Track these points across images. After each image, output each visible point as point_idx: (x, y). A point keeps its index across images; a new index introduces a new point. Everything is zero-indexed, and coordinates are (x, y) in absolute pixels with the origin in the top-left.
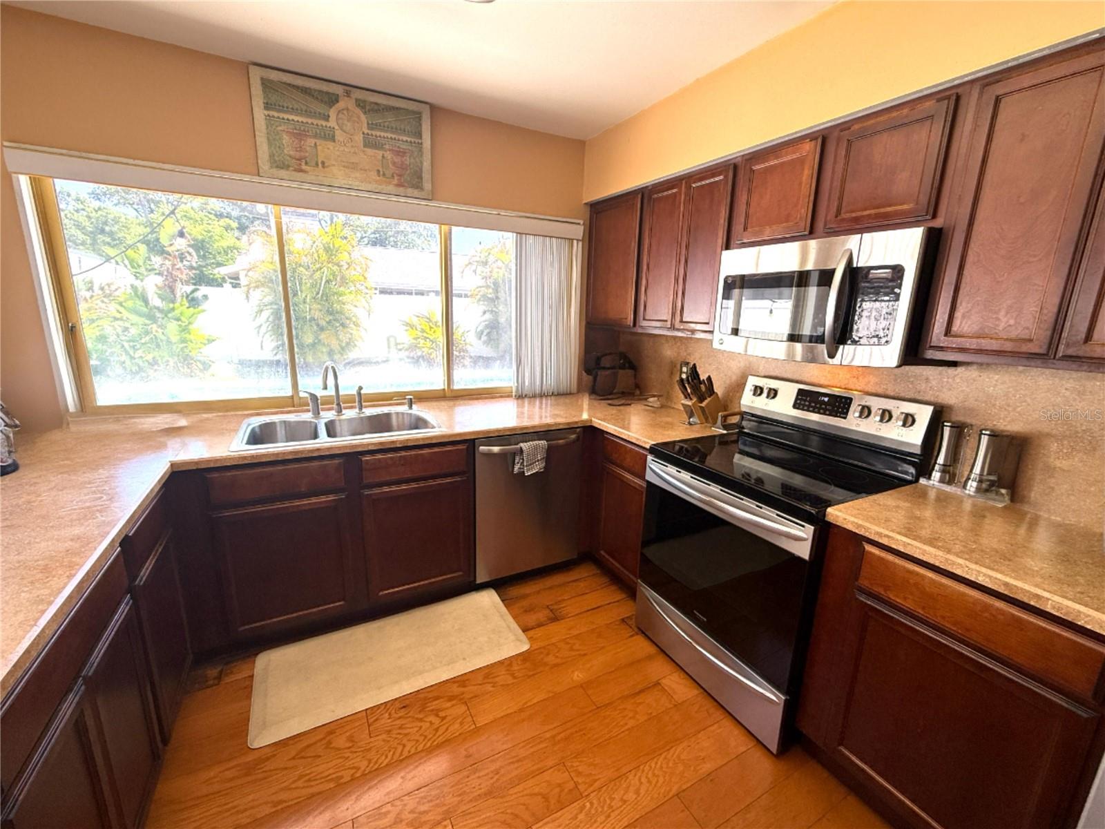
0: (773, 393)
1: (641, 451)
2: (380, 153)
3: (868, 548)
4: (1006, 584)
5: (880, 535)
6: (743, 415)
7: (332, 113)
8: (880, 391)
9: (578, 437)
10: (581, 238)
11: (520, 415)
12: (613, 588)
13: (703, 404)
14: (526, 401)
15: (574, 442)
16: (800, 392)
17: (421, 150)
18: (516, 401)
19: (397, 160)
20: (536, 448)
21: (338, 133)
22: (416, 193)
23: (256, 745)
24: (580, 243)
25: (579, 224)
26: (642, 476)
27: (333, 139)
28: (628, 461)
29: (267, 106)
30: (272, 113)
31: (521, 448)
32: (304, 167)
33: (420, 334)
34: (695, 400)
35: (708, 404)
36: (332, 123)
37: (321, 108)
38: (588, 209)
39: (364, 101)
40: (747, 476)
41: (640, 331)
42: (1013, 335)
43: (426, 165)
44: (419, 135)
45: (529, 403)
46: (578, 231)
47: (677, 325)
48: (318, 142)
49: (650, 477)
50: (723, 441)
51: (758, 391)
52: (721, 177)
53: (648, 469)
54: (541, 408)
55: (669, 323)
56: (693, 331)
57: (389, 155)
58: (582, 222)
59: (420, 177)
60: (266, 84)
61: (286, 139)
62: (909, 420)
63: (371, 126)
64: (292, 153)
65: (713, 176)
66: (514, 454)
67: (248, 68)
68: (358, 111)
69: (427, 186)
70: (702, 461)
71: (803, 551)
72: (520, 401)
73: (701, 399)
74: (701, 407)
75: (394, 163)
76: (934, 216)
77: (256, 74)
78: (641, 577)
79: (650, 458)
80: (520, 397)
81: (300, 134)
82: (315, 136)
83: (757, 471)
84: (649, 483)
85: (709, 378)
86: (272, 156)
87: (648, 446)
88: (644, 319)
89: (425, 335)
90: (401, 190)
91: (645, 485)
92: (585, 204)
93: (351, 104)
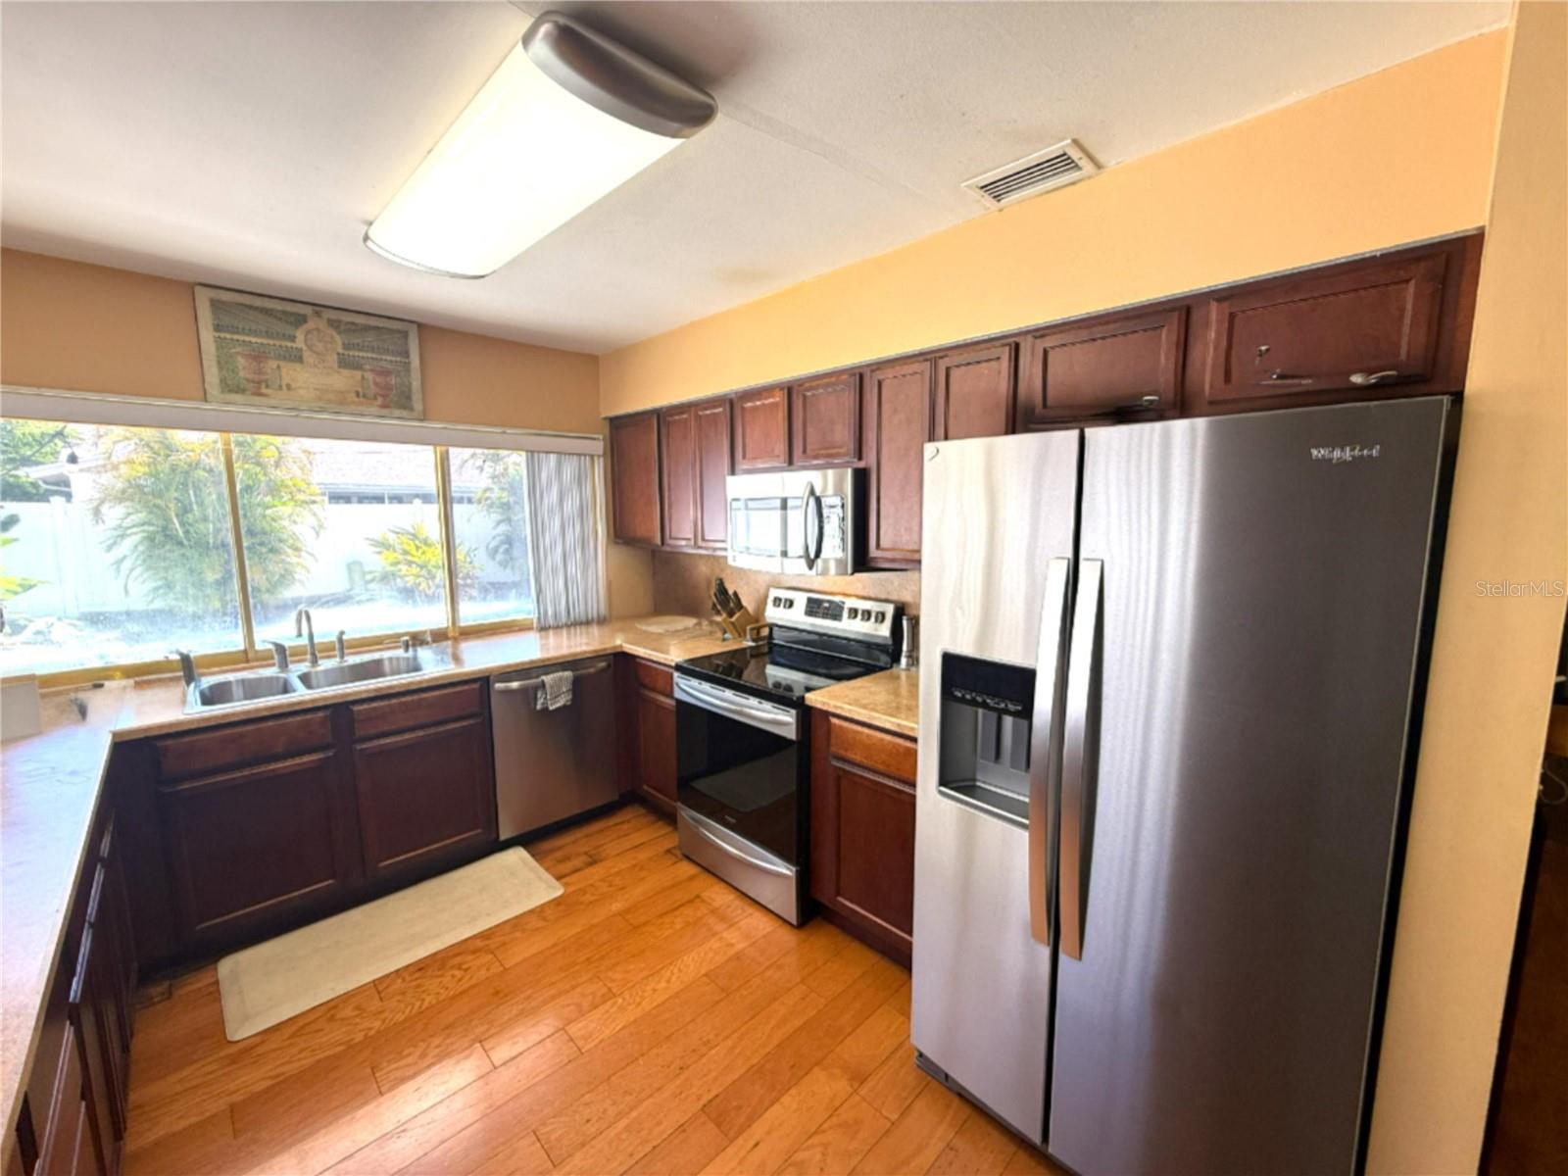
0: (790, 604)
1: (666, 669)
2: (358, 374)
3: (834, 721)
4: (899, 725)
5: (836, 707)
6: (771, 627)
7: (300, 334)
8: (865, 594)
9: (609, 666)
10: (601, 453)
11: (544, 647)
12: (660, 823)
13: (734, 619)
14: (551, 632)
15: (603, 670)
16: (810, 600)
17: (407, 366)
18: (538, 635)
19: (380, 380)
20: (561, 679)
21: (306, 355)
22: (404, 413)
23: (237, 1037)
24: (602, 459)
25: (598, 439)
26: (670, 695)
27: (300, 359)
28: (660, 684)
29: (217, 328)
30: (223, 335)
31: (543, 682)
32: (264, 390)
33: (401, 557)
34: (724, 615)
35: (737, 619)
36: (300, 343)
37: (289, 330)
38: (607, 423)
39: (340, 321)
40: (777, 685)
41: (668, 549)
42: (911, 548)
43: (416, 384)
44: (407, 354)
45: (554, 634)
46: (598, 446)
47: (700, 543)
48: (282, 364)
49: (678, 694)
50: (756, 653)
51: (777, 601)
52: (721, 409)
53: (676, 689)
54: (569, 638)
55: (692, 542)
56: (715, 549)
57: (370, 376)
58: (601, 437)
59: (409, 398)
60: (216, 306)
61: (241, 361)
62: (880, 618)
63: (346, 347)
64: (250, 376)
65: (715, 407)
66: (536, 688)
67: (193, 288)
68: (331, 331)
69: (418, 405)
70: (739, 675)
71: (791, 733)
72: (543, 633)
73: (731, 614)
74: (733, 623)
75: (376, 384)
76: (860, 458)
77: (203, 298)
78: (679, 799)
79: (676, 674)
80: (543, 629)
81: (258, 356)
82: (279, 357)
83: (785, 679)
84: (679, 702)
85: (735, 594)
86: (223, 381)
87: (673, 664)
88: (671, 538)
89: (409, 558)
90: (385, 412)
91: (673, 703)
92: (605, 419)
93: (322, 325)
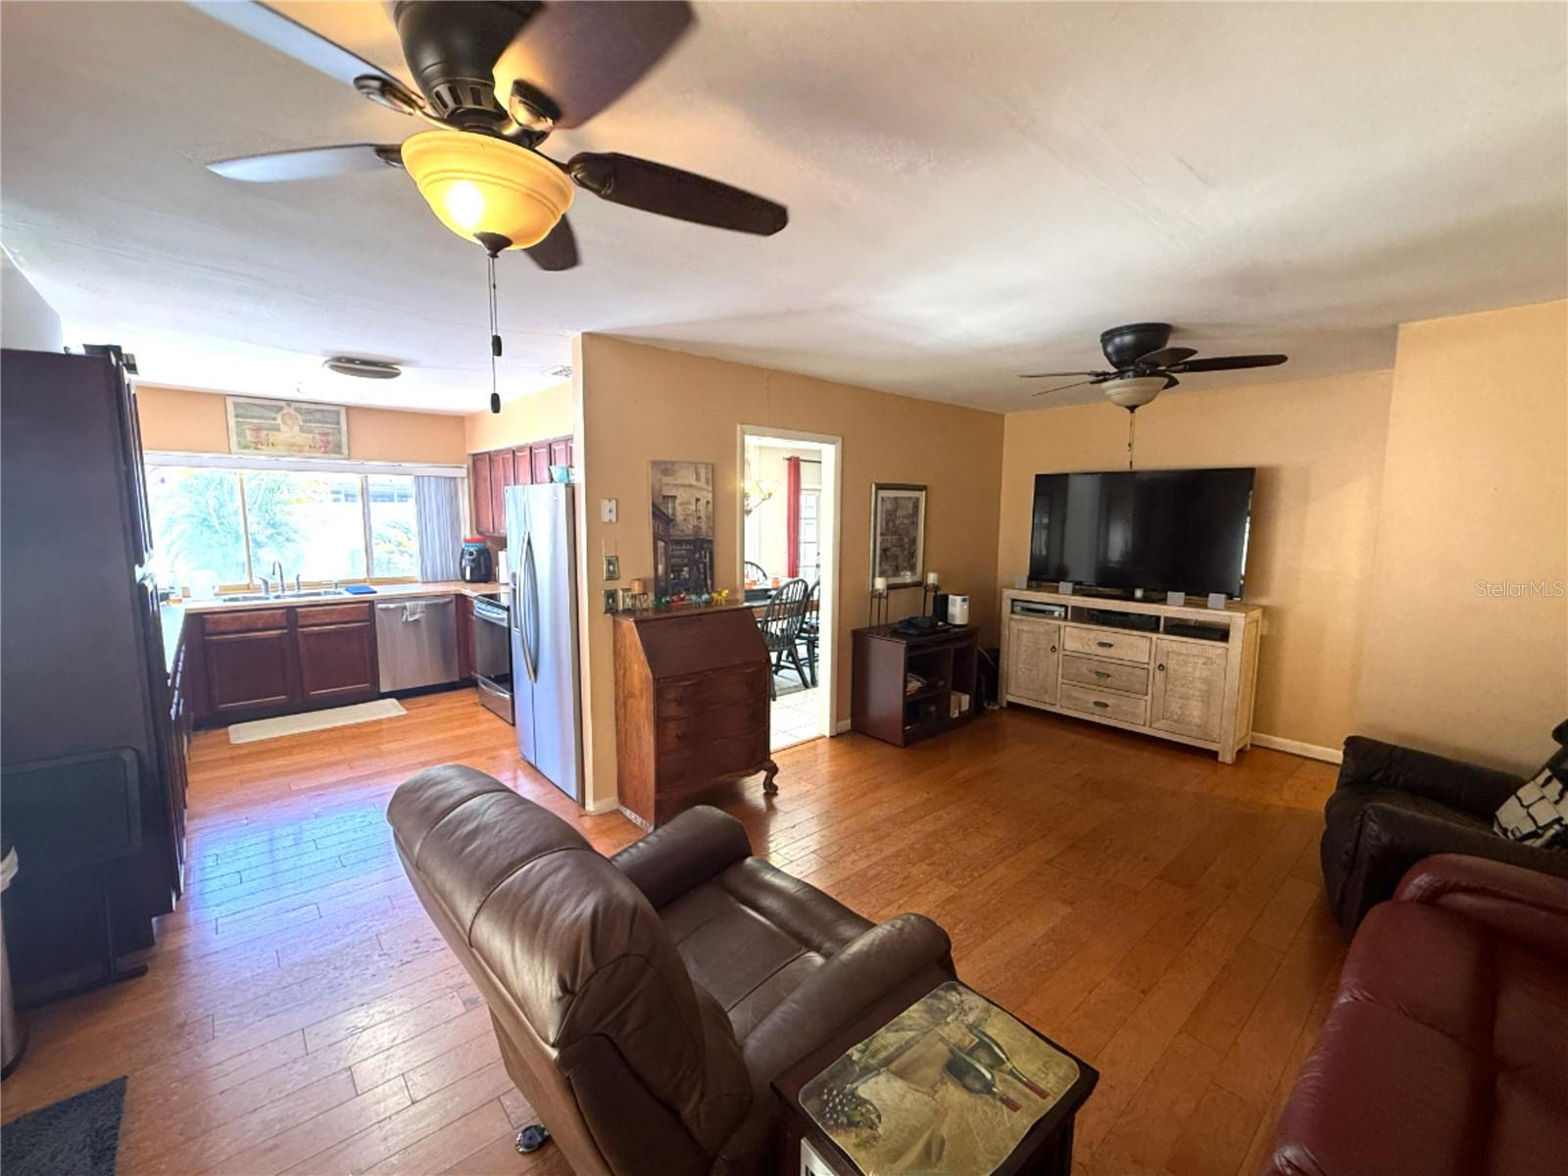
1: (472, 600)
2: (311, 436)
7: (279, 416)
9: (451, 601)
10: (466, 476)
14: (430, 585)
15: (447, 603)
17: (340, 432)
19: (323, 438)
20: (417, 605)
21: (282, 427)
22: (338, 456)
25: (463, 467)
26: (473, 614)
27: (279, 430)
28: (468, 607)
29: (237, 416)
30: (240, 420)
31: (406, 605)
32: (259, 446)
36: (279, 421)
37: (274, 415)
38: (470, 457)
39: (300, 409)
41: (496, 535)
43: (344, 440)
44: (338, 423)
48: (269, 432)
49: (475, 612)
57: (317, 436)
58: (466, 466)
59: (340, 447)
60: (236, 405)
61: (248, 432)
63: (305, 421)
64: (253, 440)
66: (403, 609)
67: (225, 399)
68: (297, 414)
69: (345, 451)
72: (424, 585)
75: (322, 441)
77: (230, 401)
79: (475, 601)
80: (425, 582)
81: (257, 429)
82: (268, 429)
86: (239, 443)
87: (474, 597)
88: (498, 529)
90: (326, 455)
91: (475, 618)
92: (469, 455)
93: (291, 411)
